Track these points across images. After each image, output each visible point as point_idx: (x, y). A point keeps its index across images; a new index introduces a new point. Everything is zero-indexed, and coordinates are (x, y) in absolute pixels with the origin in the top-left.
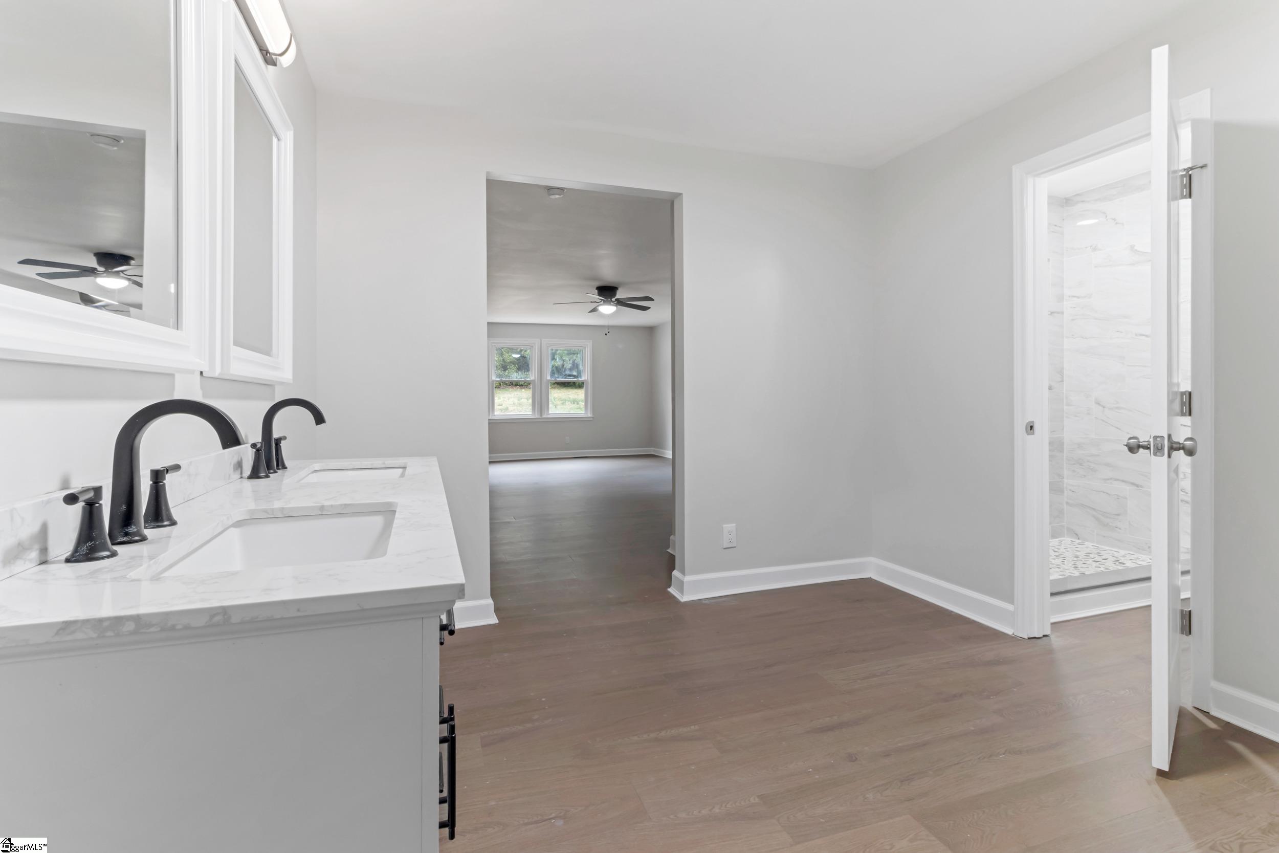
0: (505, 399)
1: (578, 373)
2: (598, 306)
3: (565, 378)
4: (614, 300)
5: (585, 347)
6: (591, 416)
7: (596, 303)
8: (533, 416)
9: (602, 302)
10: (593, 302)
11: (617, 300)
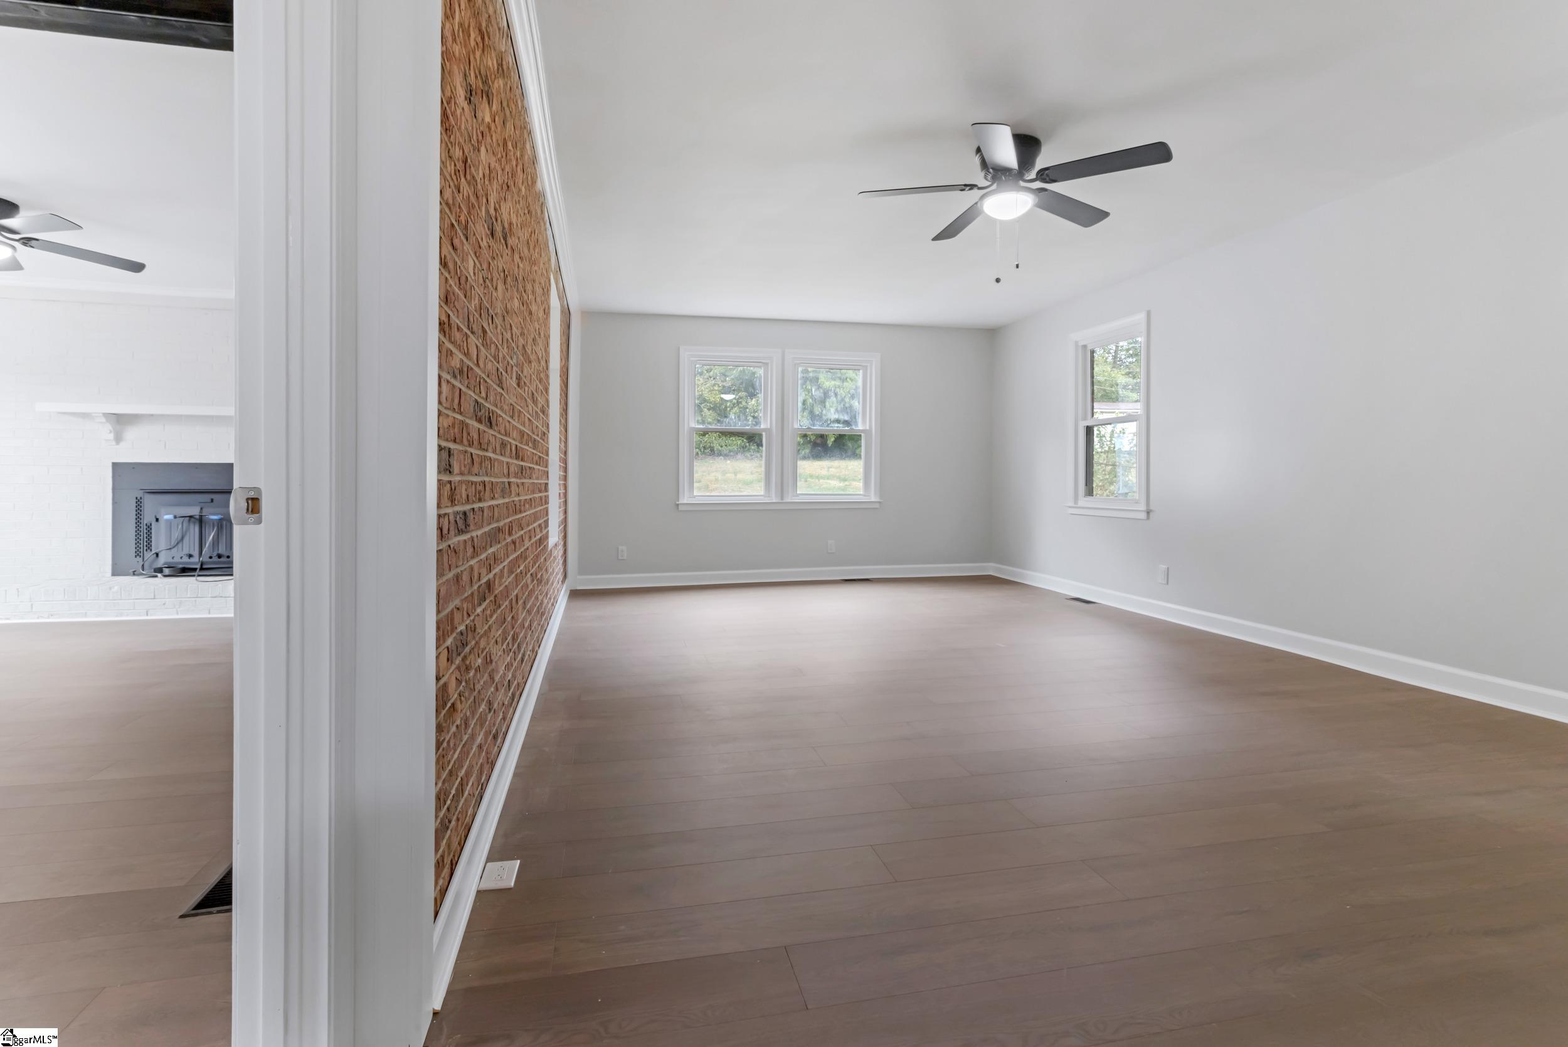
0: (705, 474)
1: (851, 417)
2: (983, 197)
3: (821, 425)
4: (1032, 175)
5: (866, 367)
6: (878, 500)
7: (975, 191)
8: (766, 498)
9: (994, 186)
10: (968, 188)
11: (1042, 175)
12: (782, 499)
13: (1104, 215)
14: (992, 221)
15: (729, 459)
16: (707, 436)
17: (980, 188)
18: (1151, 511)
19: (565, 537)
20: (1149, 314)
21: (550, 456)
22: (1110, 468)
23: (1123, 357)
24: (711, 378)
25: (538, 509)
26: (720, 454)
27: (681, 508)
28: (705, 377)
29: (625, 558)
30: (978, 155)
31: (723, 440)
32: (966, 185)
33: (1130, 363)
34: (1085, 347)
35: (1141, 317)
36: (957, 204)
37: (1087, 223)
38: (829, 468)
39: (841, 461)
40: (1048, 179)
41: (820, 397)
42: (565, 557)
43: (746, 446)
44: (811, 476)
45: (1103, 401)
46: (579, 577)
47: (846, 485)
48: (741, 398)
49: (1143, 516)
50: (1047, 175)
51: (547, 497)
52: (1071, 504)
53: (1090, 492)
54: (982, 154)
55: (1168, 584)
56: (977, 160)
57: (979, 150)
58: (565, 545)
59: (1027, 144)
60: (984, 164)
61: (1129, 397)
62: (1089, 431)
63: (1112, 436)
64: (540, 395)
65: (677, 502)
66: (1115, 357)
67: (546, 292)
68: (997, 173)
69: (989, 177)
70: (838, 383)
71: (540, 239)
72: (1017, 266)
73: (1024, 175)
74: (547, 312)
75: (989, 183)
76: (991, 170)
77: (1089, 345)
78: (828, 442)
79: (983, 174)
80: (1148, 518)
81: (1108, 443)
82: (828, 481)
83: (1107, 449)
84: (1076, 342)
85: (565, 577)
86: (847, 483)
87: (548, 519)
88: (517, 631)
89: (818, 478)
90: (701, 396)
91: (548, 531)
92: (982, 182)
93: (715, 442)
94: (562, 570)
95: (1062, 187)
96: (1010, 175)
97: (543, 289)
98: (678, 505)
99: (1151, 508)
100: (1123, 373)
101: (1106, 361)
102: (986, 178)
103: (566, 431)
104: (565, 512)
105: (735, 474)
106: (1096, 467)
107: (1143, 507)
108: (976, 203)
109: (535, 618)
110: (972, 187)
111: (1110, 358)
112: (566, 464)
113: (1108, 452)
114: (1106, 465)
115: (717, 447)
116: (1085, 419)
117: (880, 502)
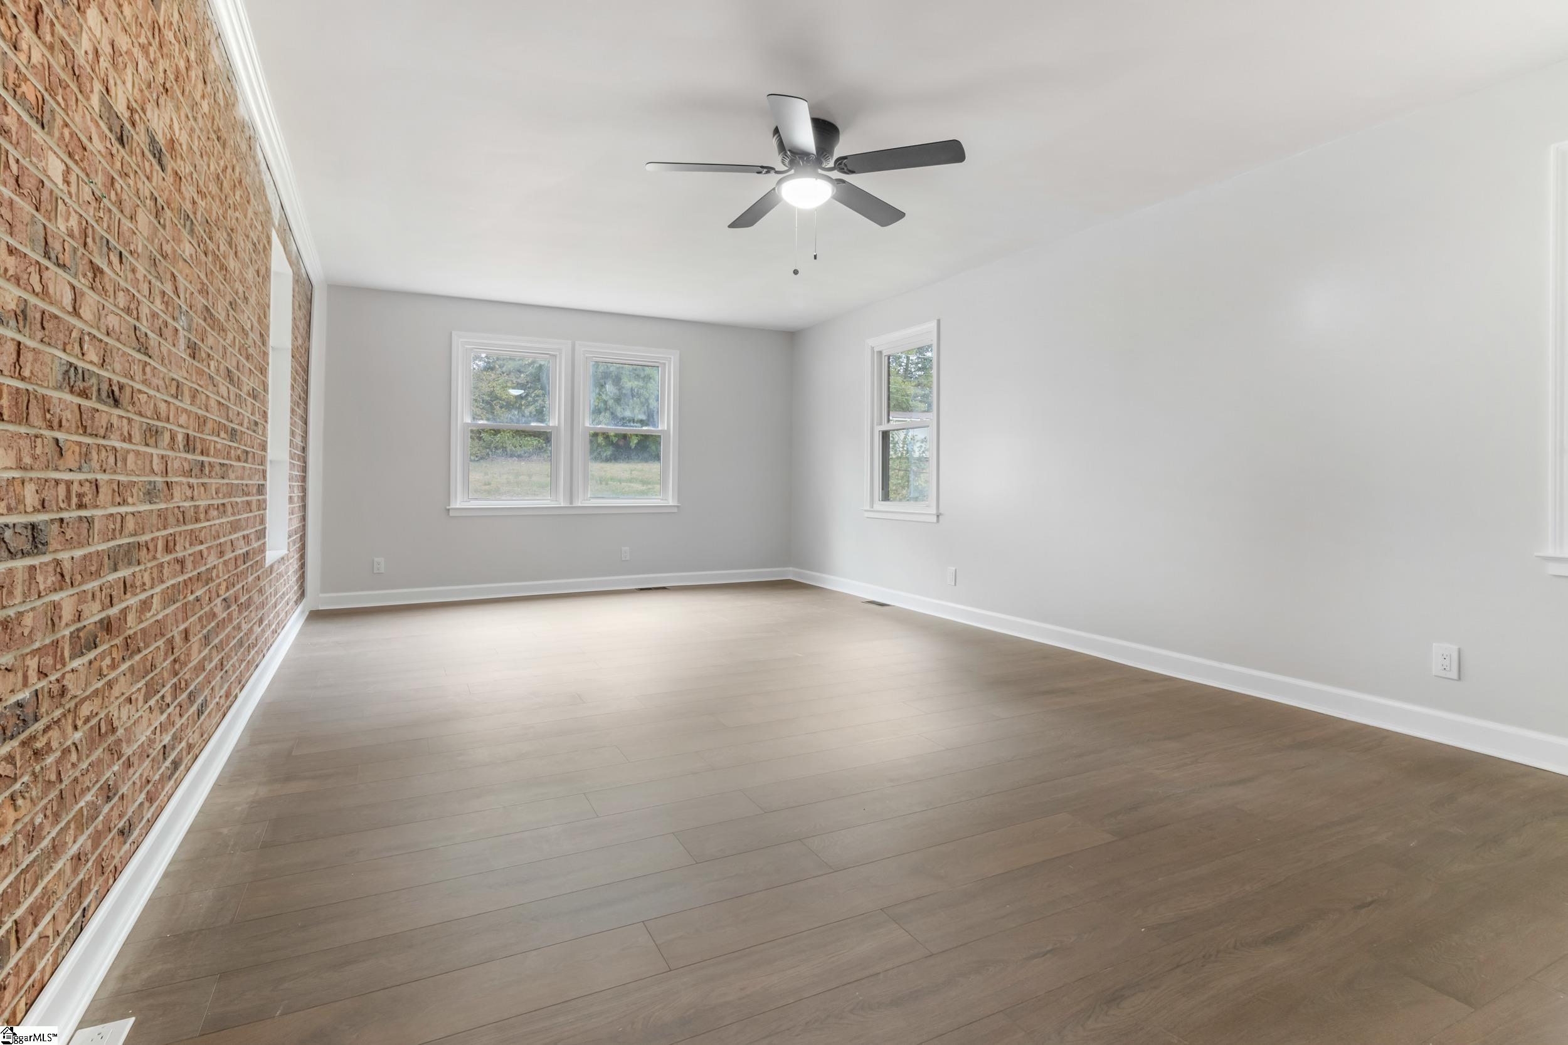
1: (648, 416)
2: (780, 182)
3: (623, 425)
4: (831, 164)
5: (664, 364)
6: (676, 504)
7: (772, 174)
8: (553, 503)
9: (792, 171)
10: (765, 170)
11: (840, 164)
12: (571, 503)
13: (899, 215)
14: (790, 210)
15: (524, 460)
16: (499, 435)
17: (777, 172)
18: (941, 514)
19: (303, 549)
20: (939, 321)
21: (269, 451)
22: (902, 473)
23: (913, 370)
24: (503, 373)
25: (243, 516)
26: (511, 456)
27: (452, 514)
28: (498, 372)
29: (383, 571)
30: (776, 137)
31: (517, 440)
32: (762, 167)
33: (919, 376)
34: (880, 353)
35: (934, 324)
36: (755, 188)
37: (884, 223)
38: (632, 471)
39: (645, 464)
40: (845, 169)
41: (615, 394)
42: (304, 572)
43: (543, 447)
44: (612, 479)
45: (896, 411)
46: (321, 595)
47: (649, 489)
48: (538, 396)
49: (934, 519)
50: (845, 165)
51: (265, 501)
52: (868, 508)
53: (886, 497)
54: (780, 135)
55: (955, 584)
56: (774, 142)
57: (776, 131)
58: (302, 557)
59: (825, 130)
60: (782, 147)
61: (918, 407)
62: (885, 435)
63: (904, 442)
64: (247, 375)
65: (448, 507)
66: (906, 370)
67: (262, 249)
68: (794, 156)
69: (787, 162)
70: (641, 384)
71: (247, 180)
72: (815, 257)
73: (821, 163)
74: (264, 275)
75: (786, 168)
76: (788, 153)
77: (884, 352)
78: (631, 444)
79: (780, 158)
80: (938, 521)
81: (901, 449)
82: (632, 485)
83: (900, 455)
84: (873, 348)
85: (303, 595)
86: (650, 486)
87: (265, 528)
88: (187, 677)
89: (620, 481)
90: (492, 392)
91: (264, 543)
92: (780, 167)
93: (508, 442)
94: (296, 588)
95: (861, 181)
96: (808, 161)
97: (254, 244)
98: (449, 510)
99: (941, 511)
100: (914, 384)
101: (898, 373)
102: (783, 163)
103: (306, 423)
104: (304, 519)
105: (530, 476)
106: (891, 473)
107: (935, 512)
108: (774, 189)
109: (233, 654)
110: (769, 169)
111: (902, 371)
112: (305, 462)
113: (900, 458)
114: (899, 470)
115: (509, 447)
116: (880, 424)
117: (678, 507)
